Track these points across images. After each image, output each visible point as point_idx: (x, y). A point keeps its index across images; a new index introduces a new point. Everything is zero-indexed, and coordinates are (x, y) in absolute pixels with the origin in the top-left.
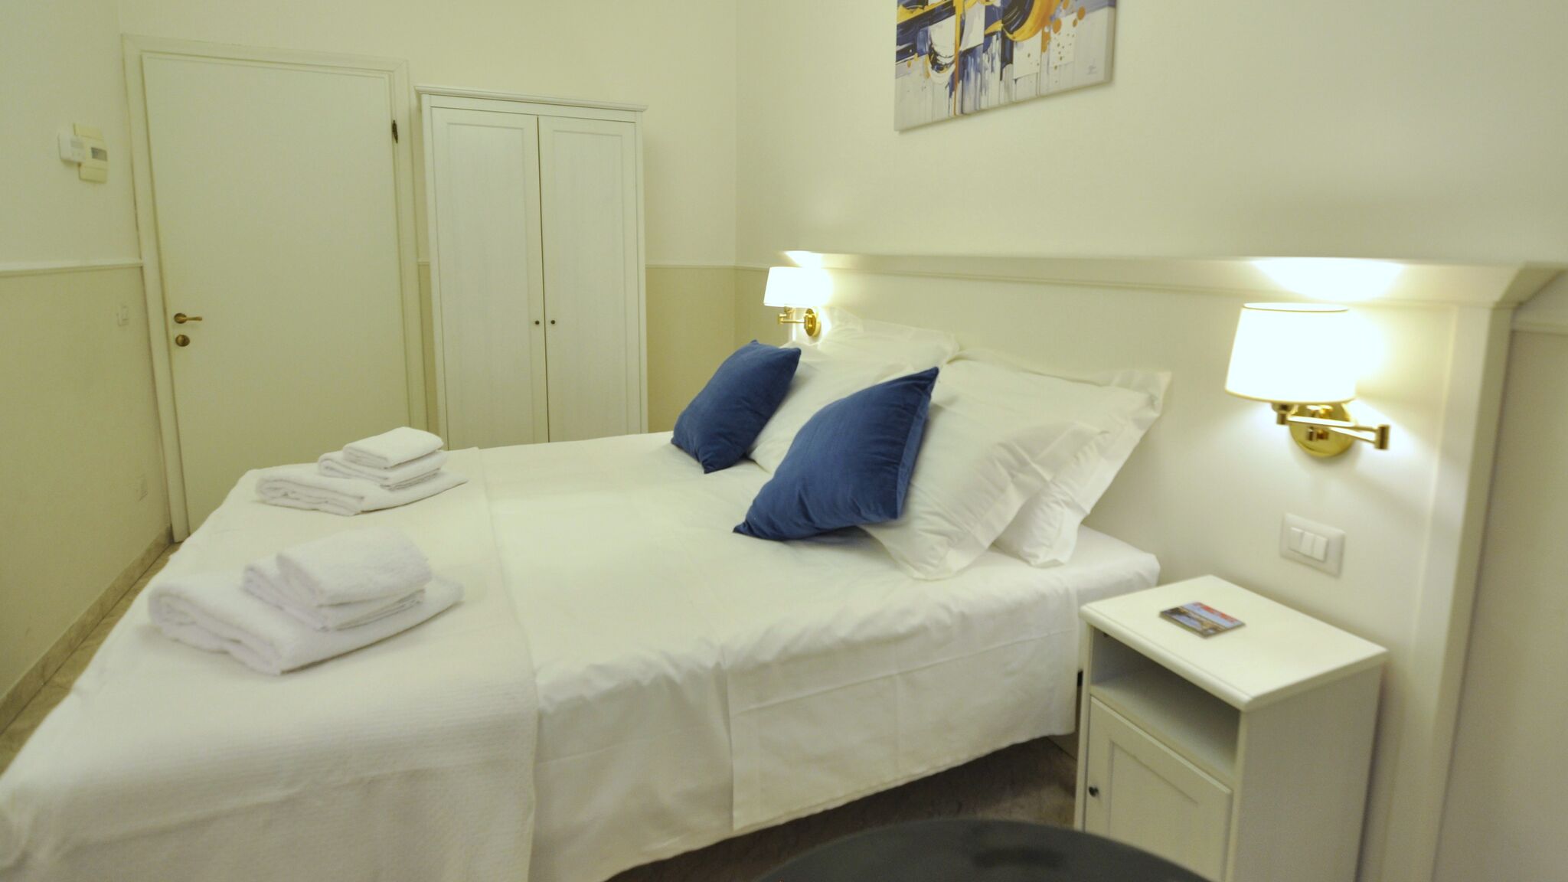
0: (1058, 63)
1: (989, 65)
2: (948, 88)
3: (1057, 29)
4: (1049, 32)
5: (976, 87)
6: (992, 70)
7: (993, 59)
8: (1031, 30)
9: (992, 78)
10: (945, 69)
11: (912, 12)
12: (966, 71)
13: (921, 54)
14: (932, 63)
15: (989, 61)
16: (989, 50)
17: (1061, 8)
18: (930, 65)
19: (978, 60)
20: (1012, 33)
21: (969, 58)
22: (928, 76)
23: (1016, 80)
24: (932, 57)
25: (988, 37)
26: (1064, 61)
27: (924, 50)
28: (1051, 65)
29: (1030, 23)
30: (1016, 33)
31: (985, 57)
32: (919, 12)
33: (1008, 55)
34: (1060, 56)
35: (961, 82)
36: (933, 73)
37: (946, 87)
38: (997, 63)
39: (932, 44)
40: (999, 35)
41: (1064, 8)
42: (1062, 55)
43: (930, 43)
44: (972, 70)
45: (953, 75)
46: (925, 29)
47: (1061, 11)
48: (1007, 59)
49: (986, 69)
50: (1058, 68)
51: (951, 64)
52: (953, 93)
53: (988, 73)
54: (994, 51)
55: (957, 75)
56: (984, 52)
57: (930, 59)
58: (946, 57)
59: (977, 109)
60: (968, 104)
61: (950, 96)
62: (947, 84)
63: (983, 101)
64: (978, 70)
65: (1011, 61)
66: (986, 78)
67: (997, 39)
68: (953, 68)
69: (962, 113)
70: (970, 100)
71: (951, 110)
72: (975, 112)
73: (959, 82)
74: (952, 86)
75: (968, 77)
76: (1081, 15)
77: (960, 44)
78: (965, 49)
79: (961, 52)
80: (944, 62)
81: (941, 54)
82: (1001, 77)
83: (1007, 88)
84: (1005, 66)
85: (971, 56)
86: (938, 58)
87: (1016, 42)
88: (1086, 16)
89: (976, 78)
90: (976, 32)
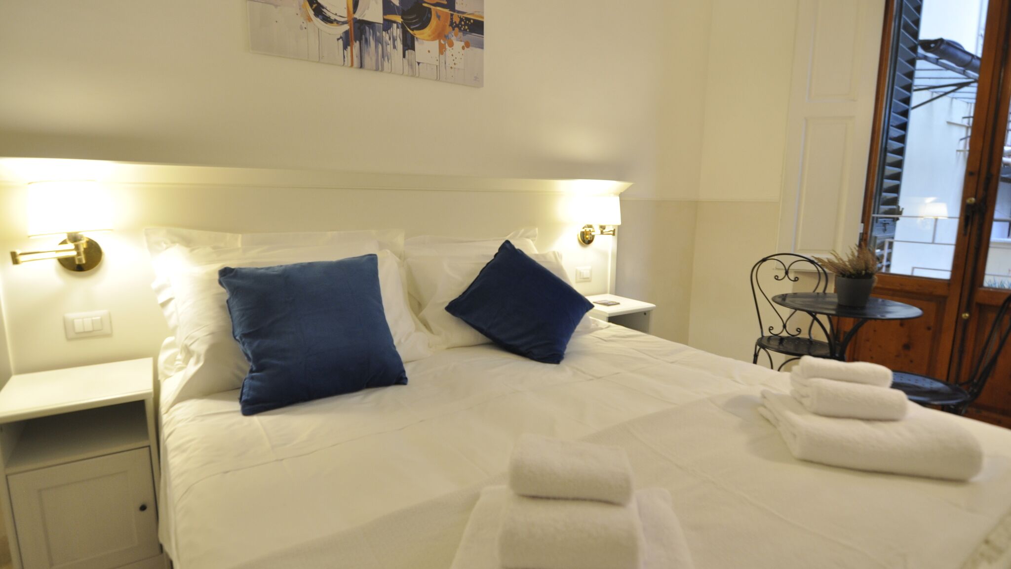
0: (453, 66)
1: (391, 42)
2: (341, 41)
3: (451, 45)
4: (445, 44)
5: (377, 52)
6: (395, 47)
7: (394, 40)
8: (429, 36)
10: (335, 24)
12: (363, 36)
14: (314, 10)
15: (390, 39)
16: (389, 31)
17: (453, 34)
18: (311, 13)
19: (378, 34)
20: (413, 30)
21: (367, 28)
22: (310, 19)
23: (419, 63)
25: (387, 23)
26: (456, 66)
28: (447, 64)
29: (427, 31)
30: (416, 32)
31: (386, 35)
33: (409, 43)
34: (453, 62)
35: (358, 42)
36: (318, 21)
37: (338, 39)
38: (399, 45)
40: (400, 26)
41: (455, 36)
42: (455, 62)
44: (371, 38)
45: (346, 33)
47: (453, 36)
48: (409, 44)
49: (387, 44)
50: (453, 69)
51: (344, 23)
52: (349, 48)
53: (390, 48)
54: (395, 34)
55: (352, 36)
56: (384, 30)
57: (311, 6)
58: (336, 14)
59: (378, 68)
60: (369, 60)
61: (345, 48)
62: (339, 37)
63: (386, 64)
64: (379, 41)
65: (413, 49)
66: (389, 50)
67: (398, 27)
68: (346, 27)
69: (361, 66)
70: (371, 58)
71: (346, 59)
72: (377, 70)
73: (356, 42)
74: (346, 39)
75: (366, 40)
76: (467, 45)
77: (354, 12)
78: (361, 18)
79: (356, 19)
80: (333, 17)
81: (328, 9)
82: (404, 56)
83: (411, 65)
84: (408, 50)
85: (369, 27)
86: (324, 10)
87: (417, 38)
88: (470, 47)
89: (376, 47)
90: (373, 12)
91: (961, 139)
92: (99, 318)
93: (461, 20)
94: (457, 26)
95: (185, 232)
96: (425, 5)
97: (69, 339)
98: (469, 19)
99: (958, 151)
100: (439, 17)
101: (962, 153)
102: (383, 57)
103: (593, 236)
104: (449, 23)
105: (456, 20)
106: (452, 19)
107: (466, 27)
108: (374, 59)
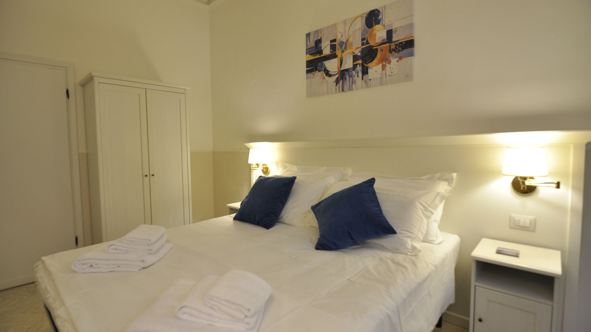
0: (391, 74)
1: (356, 75)
2: (335, 83)
3: (390, 62)
4: (386, 64)
5: (350, 82)
6: (358, 76)
7: (358, 72)
8: (376, 63)
9: (358, 80)
10: (333, 76)
11: (315, 57)
12: (344, 77)
13: (319, 71)
14: (326, 74)
15: (356, 73)
16: (355, 70)
17: (391, 56)
18: (325, 75)
19: (350, 73)
20: (367, 64)
21: (346, 72)
22: (324, 78)
23: (370, 80)
24: (326, 72)
25: (355, 66)
26: (393, 73)
27: (322, 70)
28: (387, 75)
29: (375, 61)
30: (369, 64)
31: (354, 72)
32: (318, 56)
33: (365, 71)
34: (391, 72)
35: (342, 80)
36: (327, 78)
37: (334, 82)
38: (360, 74)
39: (325, 67)
40: (361, 65)
41: (393, 56)
43: (324, 67)
44: (347, 76)
45: (337, 78)
46: (322, 62)
47: (391, 57)
48: (365, 72)
49: (354, 76)
50: (391, 76)
51: (336, 74)
52: (338, 84)
53: (355, 78)
54: (358, 70)
55: (339, 79)
56: (353, 70)
57: (325, 73)
58: (333, 72)
59: (350, 89)
60: (346, 87)
61: (336, 85)
62: (334, 81)
63: (354, 86)
64: (351, 76)
65: (367, 73)
66: (355, 79)
67: (360, 66)
68: (337, 76)
69: (343, 90)
70: (347, 86)
71: (337, 90)
72: (350, 90)
73: (341, 80)
74: (337, 82)
75: (345, 79)
76: (401, 58)
77: (341, 68)
78: (343, 69)
79: (341, 70)
80: (332, 73)
81: (331, 71)
82: (362, 79)
83: (366, 82)
84: (364, 75)
85: (347, 72)
86: (329, 72)
87: (369, 67)
88: (403, 59)
89: (349, 79)
90: (348, 64)
93: (396, 45)
94: (394, 50)
96: (374, 48)
98: (402, 43)
100: (382, 50)
102: (352, 83)
104: (388, 51)
105: (393, 47)
106: (390, 48)
107: (400, 48)
108: (348, 87)
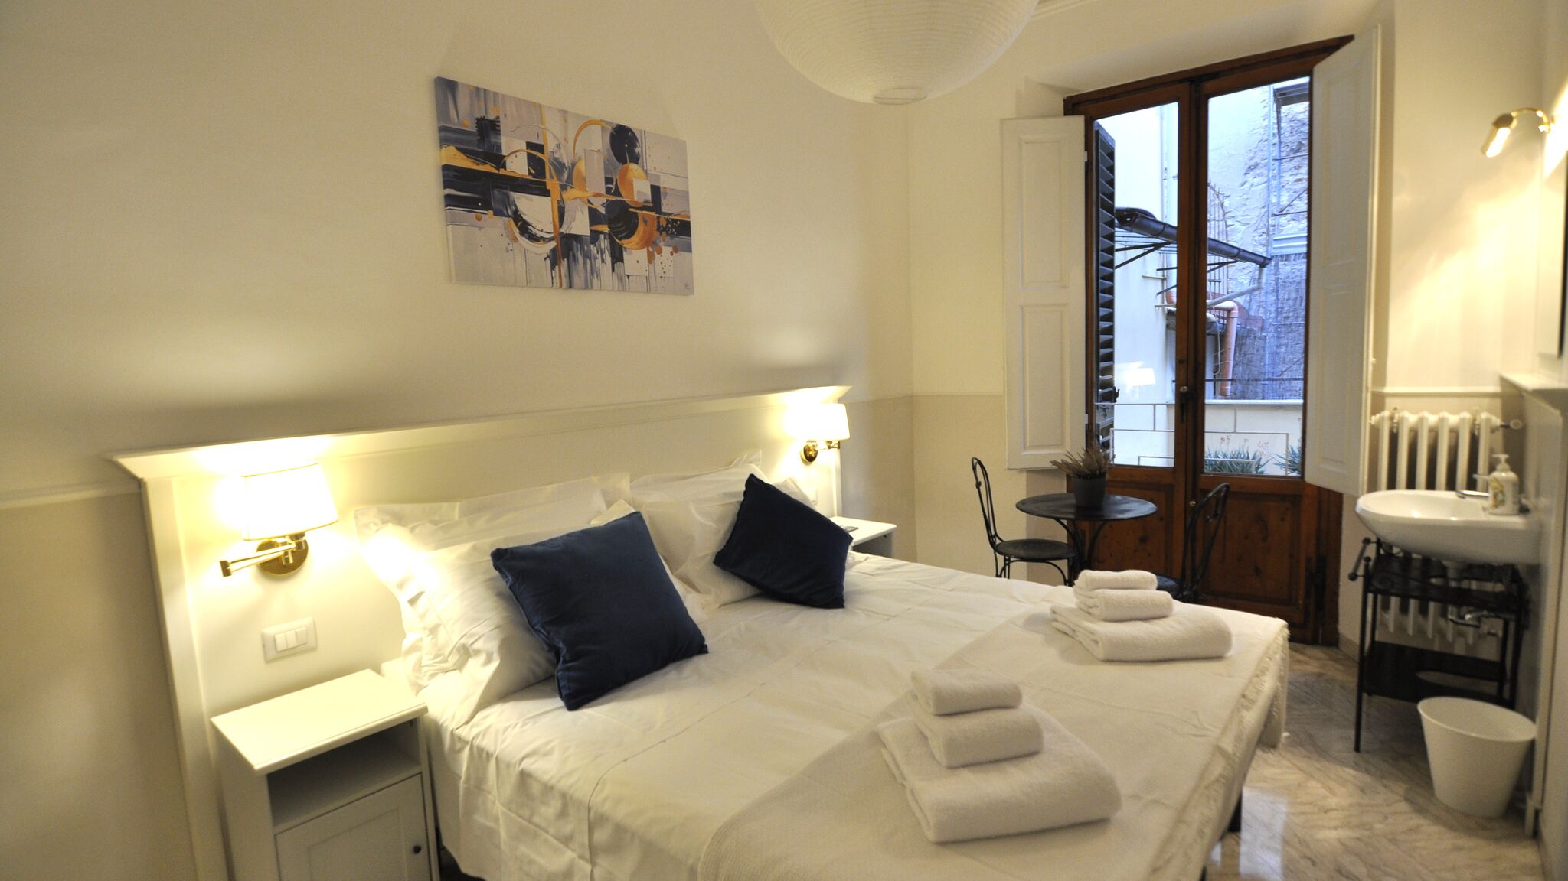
0: (663, 275)
1: (599, 256)
2: (548, 261)
3: (660, 252)
4: (654, 251)
5: (586, 269)
6: (603, 261)
7: (602, 253)
8: (637, 244)
9: (605, 267)
10: (542, 242)
11: (478, 164)
12: (571, 252)
13: (498, 213)
14: (519, 228)
15: (598, 252)
16: (597, 243)
17: (660, 239)
18: (517, 232)
19: (586, 248)
20: (620, 239)
21: (574, 243)
22: (515, 240)
23: (628, 276)
24: (519, 223)
25: (595, 236)
26: (665, 275)
27: (505, 212)
28: (657, 274)
29: (635, 239)
30: (623, 241)
31: (594, 250)
32: (488, 168)
33: (617, 254)
34: (662, 271)
35: (565, 259)
36: (523, 241)
37: (545, 259)
38: (608, 259)
39: (517, 210)
40: (607, 237)
41: (664, 241)
42: (664, 270)
43: (514, 208)
44: (579, 253)
45: (554, 250)
46: (505, 191)
47: (661, 242)
48: (617, 256)
49: (596, 258)
50: (662, 278)
51: (550, 240)
52: (557, 267)
53: (598, 263)
54: (603, 247)
55: (559, 253)
56: (591, 243)
57: (516, 224)
58: (542, 231)
59: (588, 286)
60: (578, 280)
61: (553, 268)
62: (546, 256)
63: (595, 281)
64: (587, 256)
65: (622, 260)
66: (597, 265)
67: (605, 238)
68: (553, 244)
69: (570, 286)
70: (580, 277)
71: (554, 280)
72: (586, 288)
73: (563, 259)
74: (554, 259)
75: (575, 258)
76: (676, 250)
77: (561, 227)
78: (567, 232)
79: (562, 233)
80: (539, 234)
81: (534, 225)
82: (613, 270)
83: (620, 279)
84: (616, 262)
85: (576, 241)
86: (530, 227)
87: (625, 248)
88: (679, 252)
89: (585, 263)
90: (579, 224)
91: (1158, 294)
92: (304, 628)
93: (668, 222)
94: (664, 230)
95: (396, 507)
96: (631, 210)
97: (268, 661)
98: (675, 221)
99: (1156, 306)
100: (645, 222)
101: (1160, 308)
102: (592, 273)
103: (816, 454)
104: (655, 228)
105: (663, 223)
106: (659, 222)
107: (674, 230)
108: (583, 279)
